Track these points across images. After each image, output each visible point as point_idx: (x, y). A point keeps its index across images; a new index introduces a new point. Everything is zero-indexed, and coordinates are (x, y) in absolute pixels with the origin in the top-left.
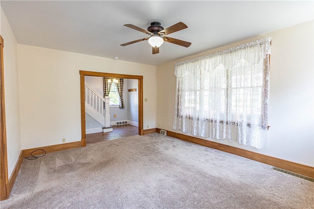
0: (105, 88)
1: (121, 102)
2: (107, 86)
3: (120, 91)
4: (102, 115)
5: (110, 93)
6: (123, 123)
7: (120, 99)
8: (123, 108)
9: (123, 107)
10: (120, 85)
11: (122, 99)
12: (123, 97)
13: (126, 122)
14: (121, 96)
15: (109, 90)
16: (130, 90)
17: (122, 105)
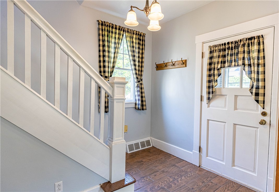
0: (104, 56)
1: (138, 96)
2: (109, 52)
3: (137, 63)
4: (102, 141)
5: (115, 70)
6: (143, 144)
7: (138, 86)
8: (143, 109)
9: (144, 107)
10: (139, 48)
11: (141, 88)
12: (144, 82)
13: (148, 142)
14: (139, 80)
15: (114, 62)
16: (160, 67)
17: (142, 101)
